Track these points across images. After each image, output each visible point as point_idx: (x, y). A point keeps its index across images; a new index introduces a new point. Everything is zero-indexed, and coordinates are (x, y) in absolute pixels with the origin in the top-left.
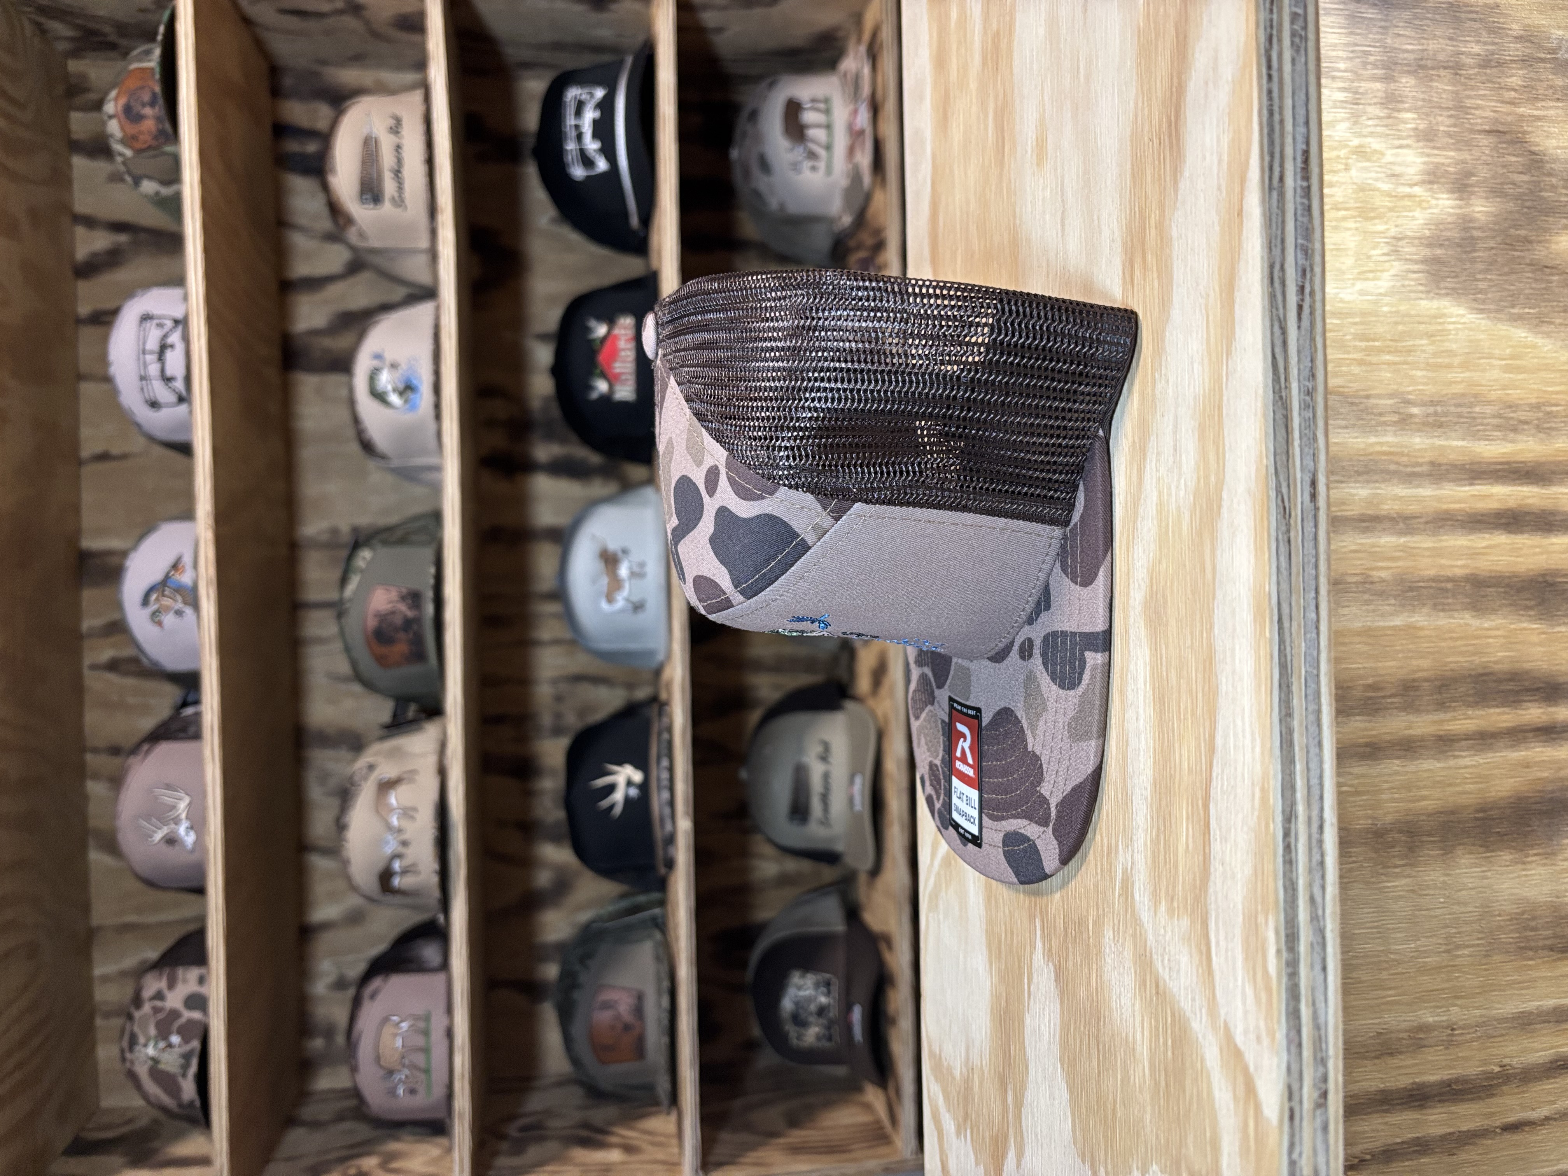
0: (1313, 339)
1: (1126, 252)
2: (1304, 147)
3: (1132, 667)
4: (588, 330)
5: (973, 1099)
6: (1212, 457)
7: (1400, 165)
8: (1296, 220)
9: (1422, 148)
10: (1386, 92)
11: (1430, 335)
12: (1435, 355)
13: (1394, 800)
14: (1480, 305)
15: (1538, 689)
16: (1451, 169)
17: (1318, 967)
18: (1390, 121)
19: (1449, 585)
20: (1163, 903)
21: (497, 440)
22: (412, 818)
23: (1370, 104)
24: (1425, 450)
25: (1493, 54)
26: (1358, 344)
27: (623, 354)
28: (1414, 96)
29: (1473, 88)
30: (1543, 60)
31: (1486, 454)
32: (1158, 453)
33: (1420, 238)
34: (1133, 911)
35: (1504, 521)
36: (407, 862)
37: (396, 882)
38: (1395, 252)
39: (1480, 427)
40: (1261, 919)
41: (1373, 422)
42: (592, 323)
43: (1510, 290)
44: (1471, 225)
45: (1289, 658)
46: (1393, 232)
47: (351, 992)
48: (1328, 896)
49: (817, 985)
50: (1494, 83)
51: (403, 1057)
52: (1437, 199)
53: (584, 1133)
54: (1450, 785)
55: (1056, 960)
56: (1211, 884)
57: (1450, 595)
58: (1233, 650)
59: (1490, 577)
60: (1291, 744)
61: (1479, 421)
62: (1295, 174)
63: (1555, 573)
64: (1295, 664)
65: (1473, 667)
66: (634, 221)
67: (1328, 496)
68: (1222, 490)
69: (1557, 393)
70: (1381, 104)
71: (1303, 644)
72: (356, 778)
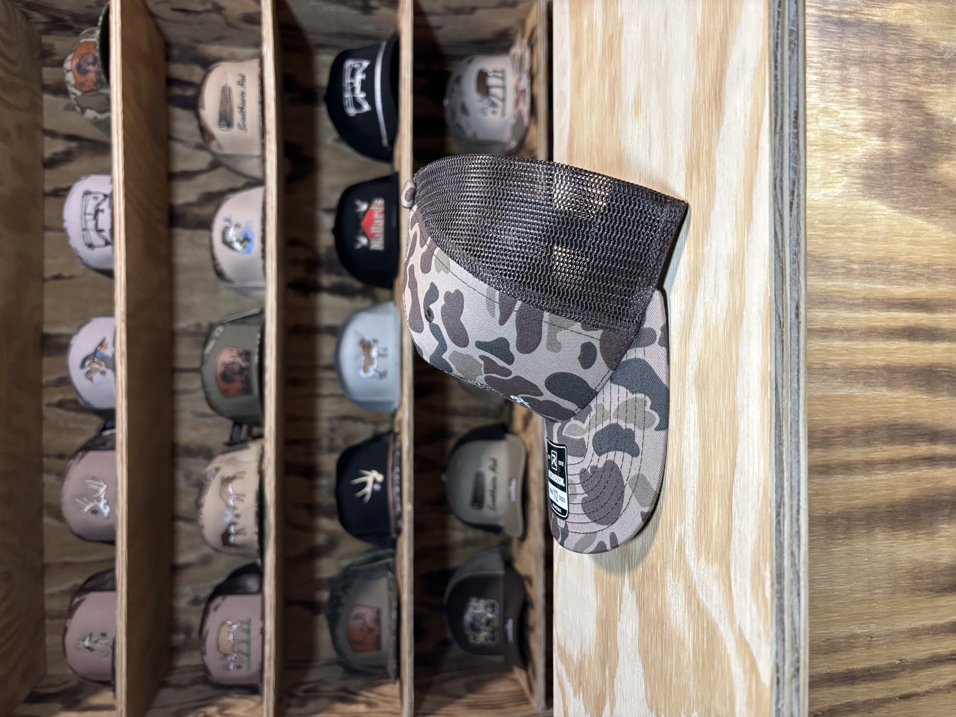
0: (798, 223)
1: (688, 168)
2: (795, 109)
3: (687, 415)
4: (356, 207)
5: (585, 674)
6: (737, 291)
7: (849, 119)
8: (790, 152)
9: (862, 110)
10: (841, 76)
11: (865, 222)
12: (868, 233)
13: (839, 499)
14: (895, 204)
15: (925, 434)
16: (880, 123)
17: (795, 594)
18: (844, 93)
19: (874, 371)
20: (703, 555)
21: (299, 272)
22: (242, 501)
23: (832, 83)
24: (860, 290)
25: (905, 55)
26: (822, 226)
27: (376, 222)
28: (858, 79)
29: (893, 75)
30: (935, 59)
31: (897, 294)
32: (705, 288)
33: (860, 164)
34: (685, 561)
35: (906, 333)
36: (238, 527)
37: (232, 539)
38: (845, 172)
39: (893, 277)
40: (762, 565)
41: (830, 273)
42: (358, 203)
43: (912, 196)
44: (890, 156)
45: (781, 410)
46: (844, 159)
47: (202, 606)
48: (802, 552)
49: (486, 607)
50: (906, 72)
51: (233, 646)
52: (871, 140)
53: (343, 694)
54: (872, 491)
55: (637, 590)
56: (732, 544)
57: (874, 377)
58: (748, 405)
59: (898, 367)
60: (782, 461)
61: (893, 274)
62: (790, 125)
63: (938, 365)
64: (785, 414)
65: (886, 420)
66: (385, 142)
67: (806, 316)
68: (743, 310)
69: (940, 258)
70: (838, 83)
71: (790, 403)
72: (208, 476)
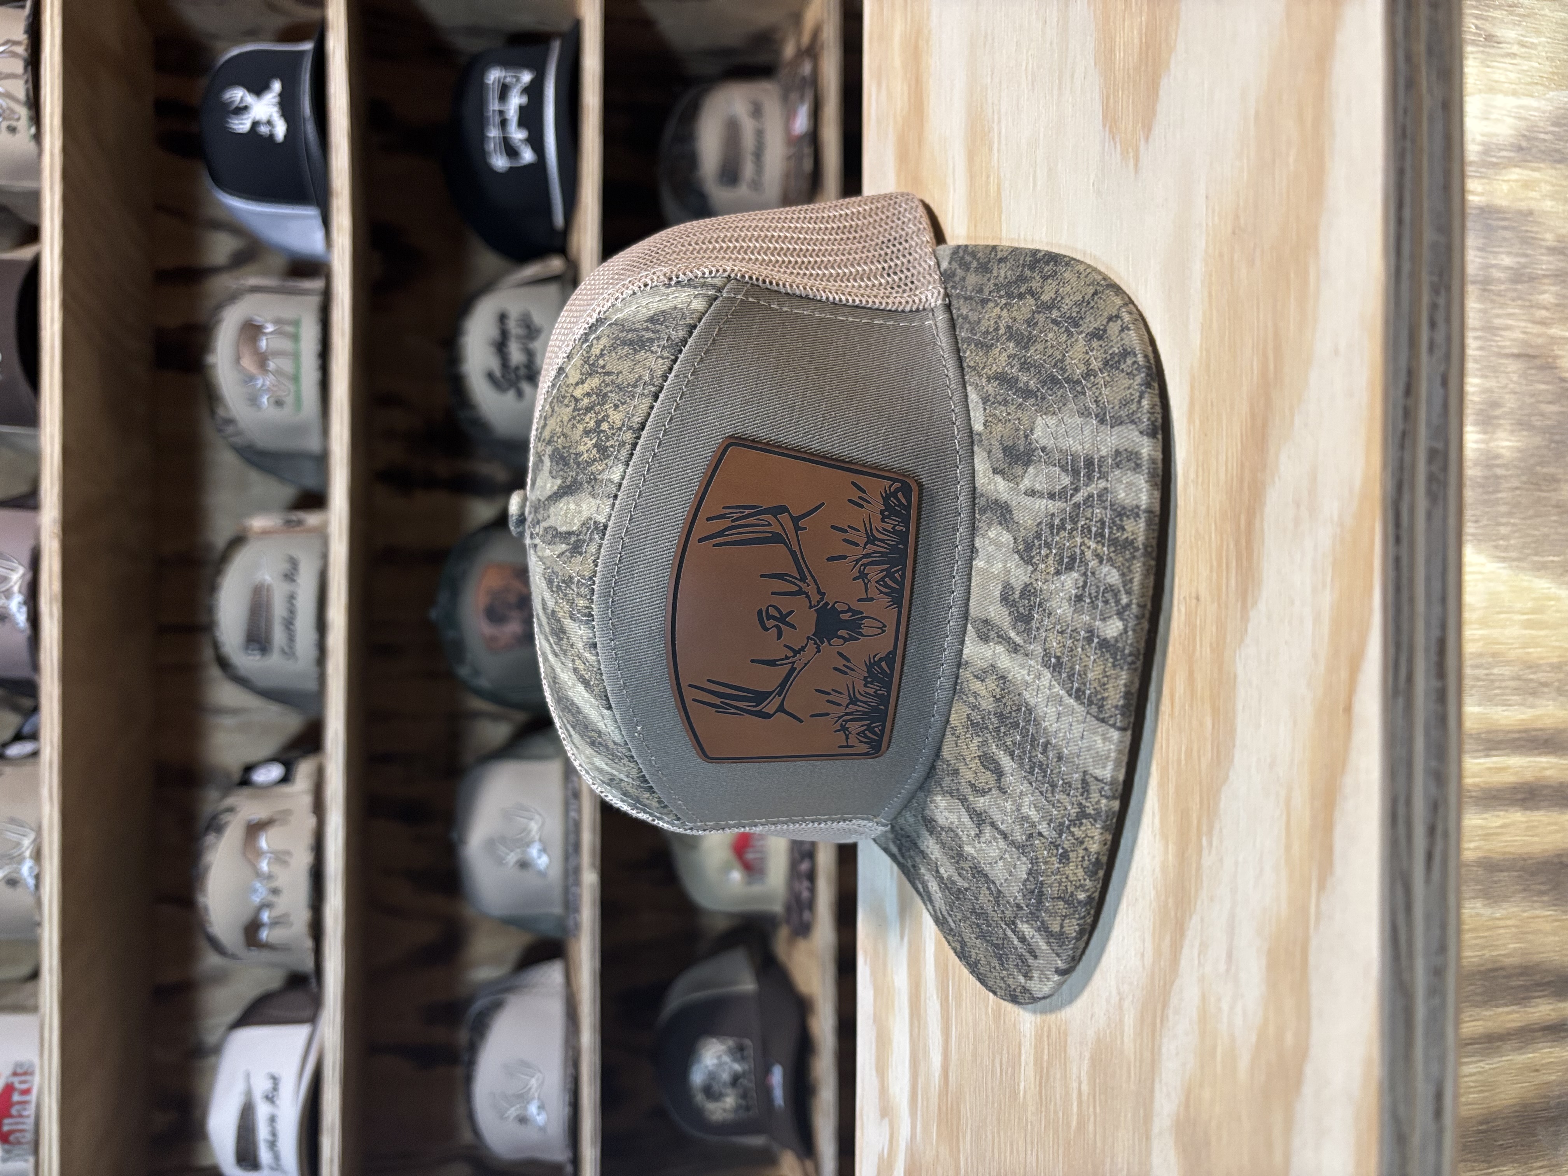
0: (1444, 897)
2: (1439, 634)
6: (1289, 1008)
8: (1427, 735)
14: (1501, 553)
15: (1549, 984)
25: (1525, 267)
31: (1504, 722)
32: (1203, 943)
35: (1519, 796)
39: (1497, 691)
43: (1533, 536)
50: (1526, 300)
59: (1504, 860)
61: (1497, 684)
62: (1427, 671)
68: (1303, 1063)
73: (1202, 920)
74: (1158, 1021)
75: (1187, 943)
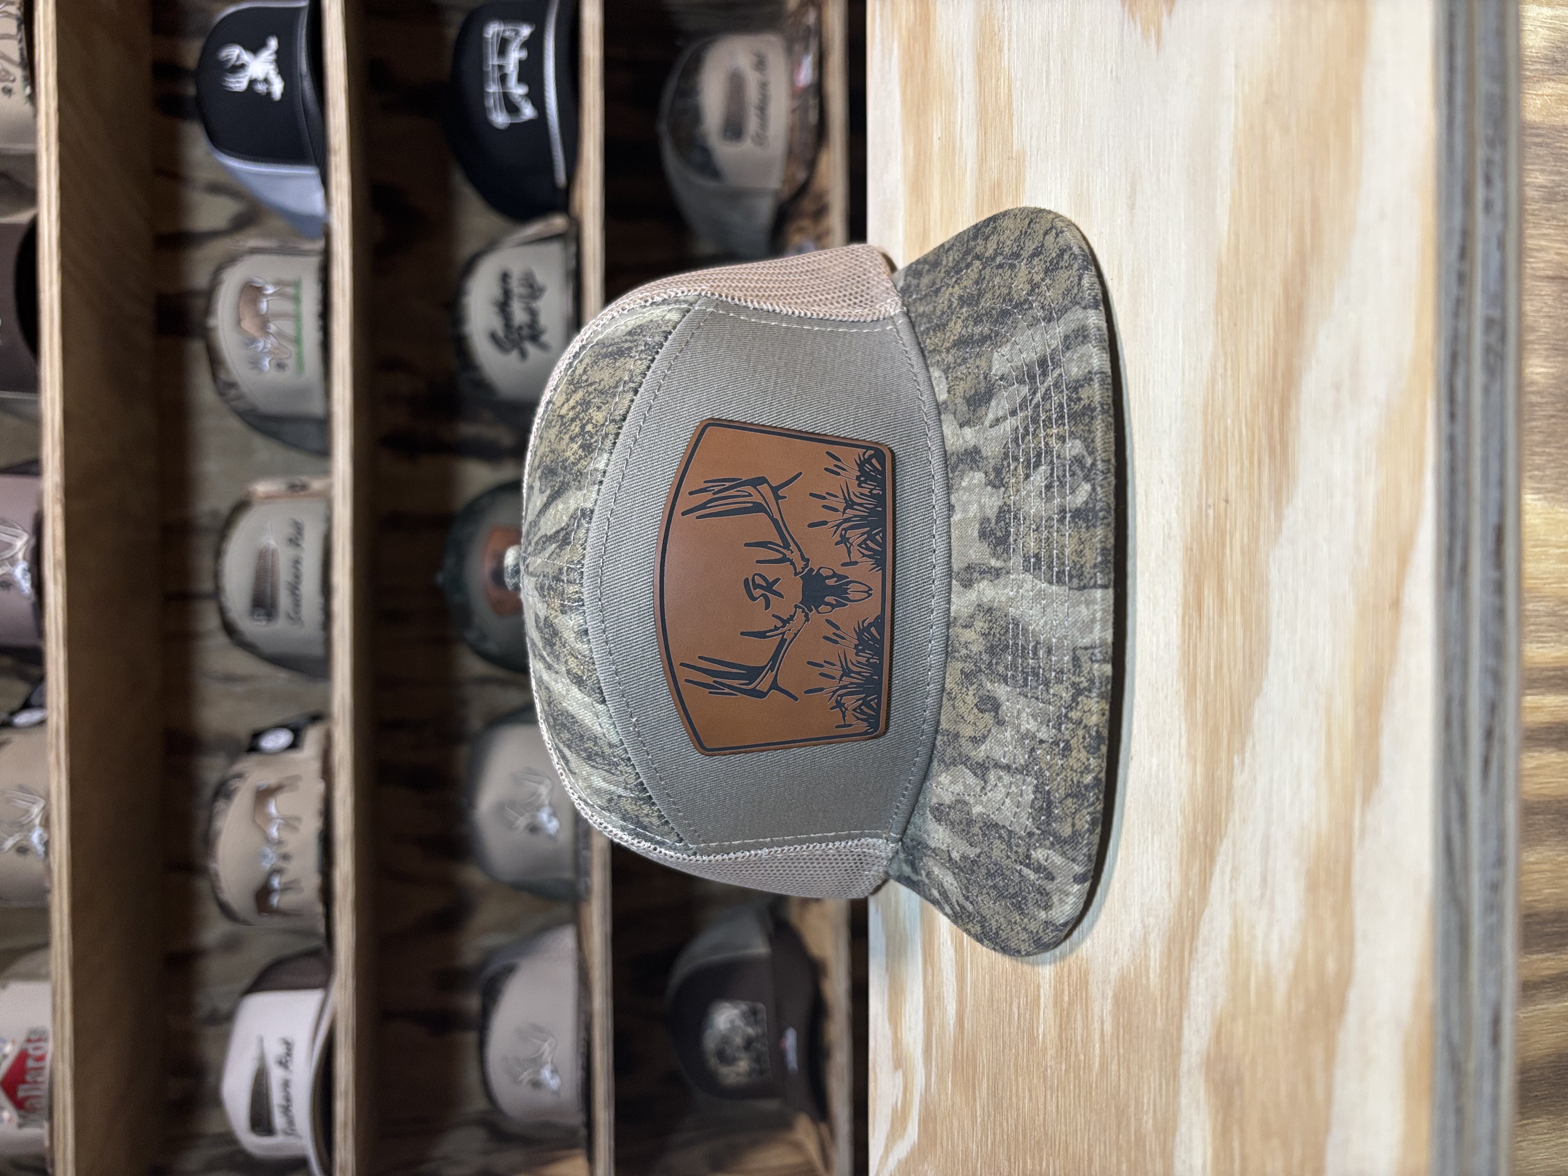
35: (1554, 736)
37: (275, 900)
59: (1541, 802)
67: (1515, 1030)
68: (1347, 989)
73: (1234, 844)
74: (1186, 953)
75: (1217, 869)
